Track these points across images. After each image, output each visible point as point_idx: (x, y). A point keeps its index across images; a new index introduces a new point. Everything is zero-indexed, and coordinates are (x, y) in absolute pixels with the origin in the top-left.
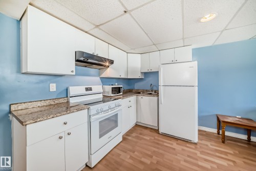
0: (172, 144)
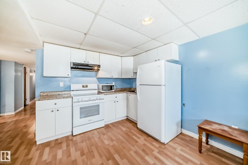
0: (139, 138)
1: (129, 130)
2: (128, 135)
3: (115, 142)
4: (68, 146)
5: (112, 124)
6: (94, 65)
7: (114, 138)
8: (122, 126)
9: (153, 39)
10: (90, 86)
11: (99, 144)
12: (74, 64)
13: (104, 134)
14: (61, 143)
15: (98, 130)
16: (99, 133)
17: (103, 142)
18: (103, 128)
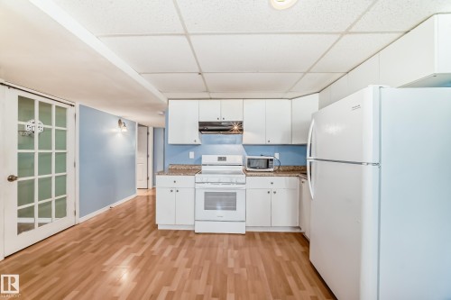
1: (287, 259)
2: (279, 267)
3: (244, 270)
4: (182, 244)
5: (262, 234)
6: (233, 122)
7: (248, 262)
8: (280, 245)
9: (342, 34)
10: (230, 159)
11: (219, 261)
12: (201, 124)
13: (236, 247)
14: (178, 237)
15: (232, 236)
16: (230, 243)
17: (226, 260)
18: (240, 237)
